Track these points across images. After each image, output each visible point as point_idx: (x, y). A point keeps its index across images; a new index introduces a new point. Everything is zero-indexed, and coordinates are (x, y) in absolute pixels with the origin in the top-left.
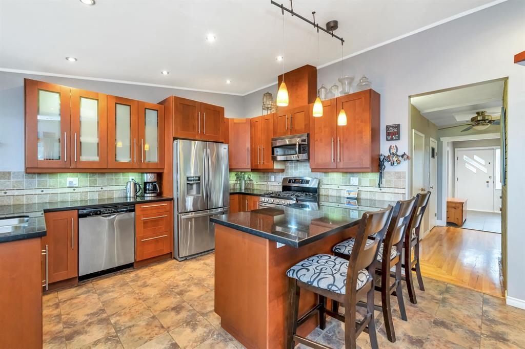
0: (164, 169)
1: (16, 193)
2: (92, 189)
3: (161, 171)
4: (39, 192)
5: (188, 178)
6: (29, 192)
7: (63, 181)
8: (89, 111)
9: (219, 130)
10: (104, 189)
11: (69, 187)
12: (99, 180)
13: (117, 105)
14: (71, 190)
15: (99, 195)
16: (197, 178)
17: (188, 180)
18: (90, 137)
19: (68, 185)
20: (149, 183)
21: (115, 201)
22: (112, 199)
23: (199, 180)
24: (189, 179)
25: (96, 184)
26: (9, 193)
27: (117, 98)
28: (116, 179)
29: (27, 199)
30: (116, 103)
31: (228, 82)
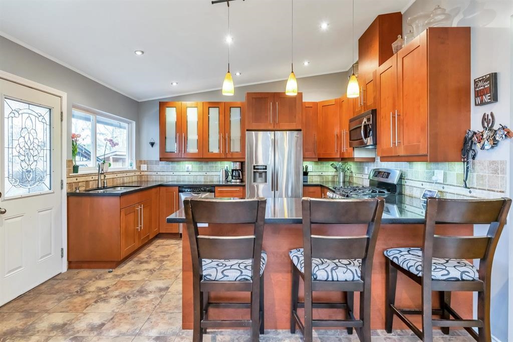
0: (244, 158)
1: (161, 173)
2: (200, 173)
3: (242, 160)
4: (171, 173)
5: (254, 166)
6: (167, 173)
7: (184, 167)
8: (193, 116)
9: (295, 117)
10: (208, 174)
11: (187, 171)
12: (205, 166)
13: (210, 108)
14: (188, 173)
15: (204, 178)
16: (264, 167)
17: (254, 169)
18: (193, 135)
19: (186, 170)
20: (235, 170)
21: (215, 183)
22: (213, 182)
23: (266, 169)
24: (256, 167)
25: (202, 170)
26: (159, 173)
27: (210, 103)
28: (216, 166)
29: (167, 178)
30: (209, 107)
31: (306, 64)
